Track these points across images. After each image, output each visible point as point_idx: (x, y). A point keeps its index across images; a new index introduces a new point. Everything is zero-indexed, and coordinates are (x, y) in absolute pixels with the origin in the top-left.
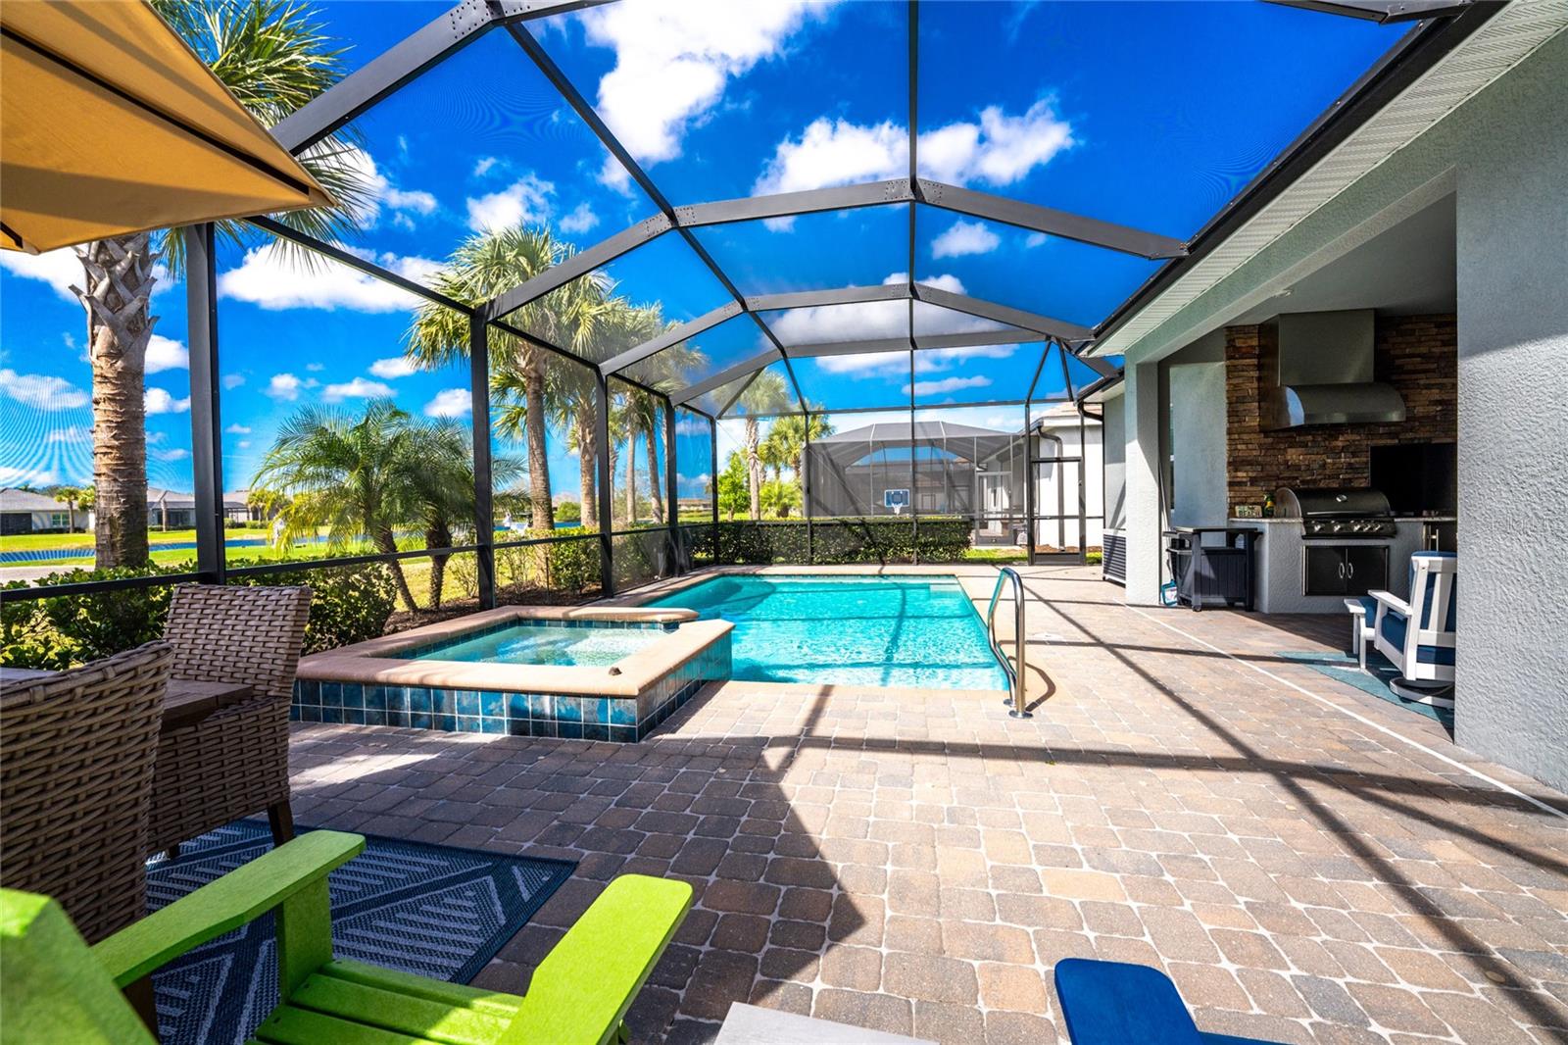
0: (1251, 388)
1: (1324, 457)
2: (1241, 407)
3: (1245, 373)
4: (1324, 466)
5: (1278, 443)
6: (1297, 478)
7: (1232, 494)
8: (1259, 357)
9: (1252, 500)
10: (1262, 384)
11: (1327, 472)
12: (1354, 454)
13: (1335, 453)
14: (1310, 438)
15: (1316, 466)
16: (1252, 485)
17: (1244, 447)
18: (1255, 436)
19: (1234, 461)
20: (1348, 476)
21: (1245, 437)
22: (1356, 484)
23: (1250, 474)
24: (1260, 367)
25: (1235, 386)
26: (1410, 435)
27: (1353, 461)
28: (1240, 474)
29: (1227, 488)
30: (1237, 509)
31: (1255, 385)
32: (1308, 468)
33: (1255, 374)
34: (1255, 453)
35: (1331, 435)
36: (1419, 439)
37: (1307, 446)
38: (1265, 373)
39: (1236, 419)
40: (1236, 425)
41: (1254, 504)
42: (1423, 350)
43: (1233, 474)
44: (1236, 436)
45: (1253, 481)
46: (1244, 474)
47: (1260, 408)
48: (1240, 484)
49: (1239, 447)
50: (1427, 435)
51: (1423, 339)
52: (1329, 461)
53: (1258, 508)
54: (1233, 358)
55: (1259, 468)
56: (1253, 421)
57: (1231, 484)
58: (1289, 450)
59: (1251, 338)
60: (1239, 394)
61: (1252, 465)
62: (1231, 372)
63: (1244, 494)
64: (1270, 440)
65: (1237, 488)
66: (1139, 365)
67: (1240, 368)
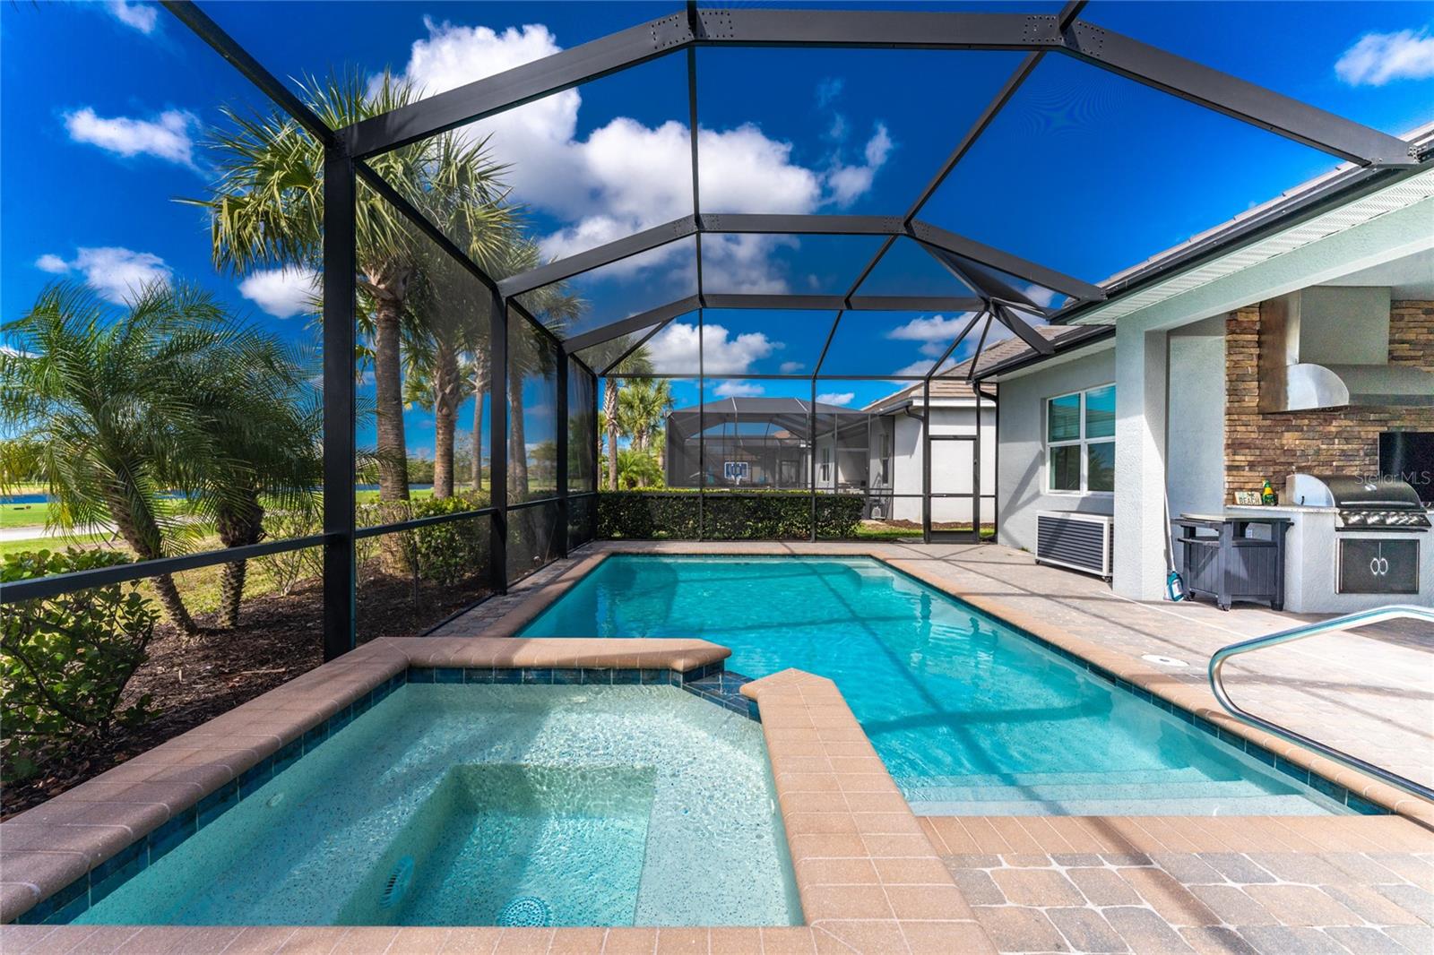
0: (1251, 366)
1: (1319, 442)
2: (1242, 386)
3: (1246, 350)
4: (1318, 452)
5: (1275, 426)
6: (1292, 464)
7: (1231, 479)
8: (1259, 333)
9: (1250, 486)
10: (1262, 362)
11: (1322, 458)
12: (1347, 440)
13: (1328, 438)
14: (1306, 422)
15: (1311, 452)
16: (1250, 470)
17: (1243, 428)
18: (1254, 417)
19: (1233, 444)
20: (1341, 463)
21: (1244, 418)
22: (1347, 472)
23: (1249, 458)
24: (1260, 344)
25: (1236, 362)
26: (1398, 423)
27: (1345, 447)
28: (1237, 458)
29: (1226, 473)
30: (1237, 495)
31: (1255, 362)
32: (1304, 455)
33: (1256, 351)
34: (1253, 435)
35: (1325, 420)
36: (1407, 427)
37: (1302, 431)
38: (1265, 351)
39: (1236, 398)
40: (1236, 404)
41: (1252, 490)
42: (1412, 336)
43: (1232, 458)
44: (1236, 417)
45: (1252, 465)
46: (1243, 458)
47: (1259, 387)
48: (1238, 468)
49: (1239, 428)
50: (1414, 423)
51: (1411, 325)
52: (1324, 447)
53: (1257, 495)
54: (1232, 332)
55: (1258, 452)
56: (1251, 401)
57: (1230, 468)
58: (1286, 434)
59: (1253, 313)
60: (1239, 371)
61: (1249, 448)
62: (1232, 347)
63: (1242, 480)
64: (1268, 422)
65: (1235, 473)
66: (1146, 332)
67: (1241, 343)
